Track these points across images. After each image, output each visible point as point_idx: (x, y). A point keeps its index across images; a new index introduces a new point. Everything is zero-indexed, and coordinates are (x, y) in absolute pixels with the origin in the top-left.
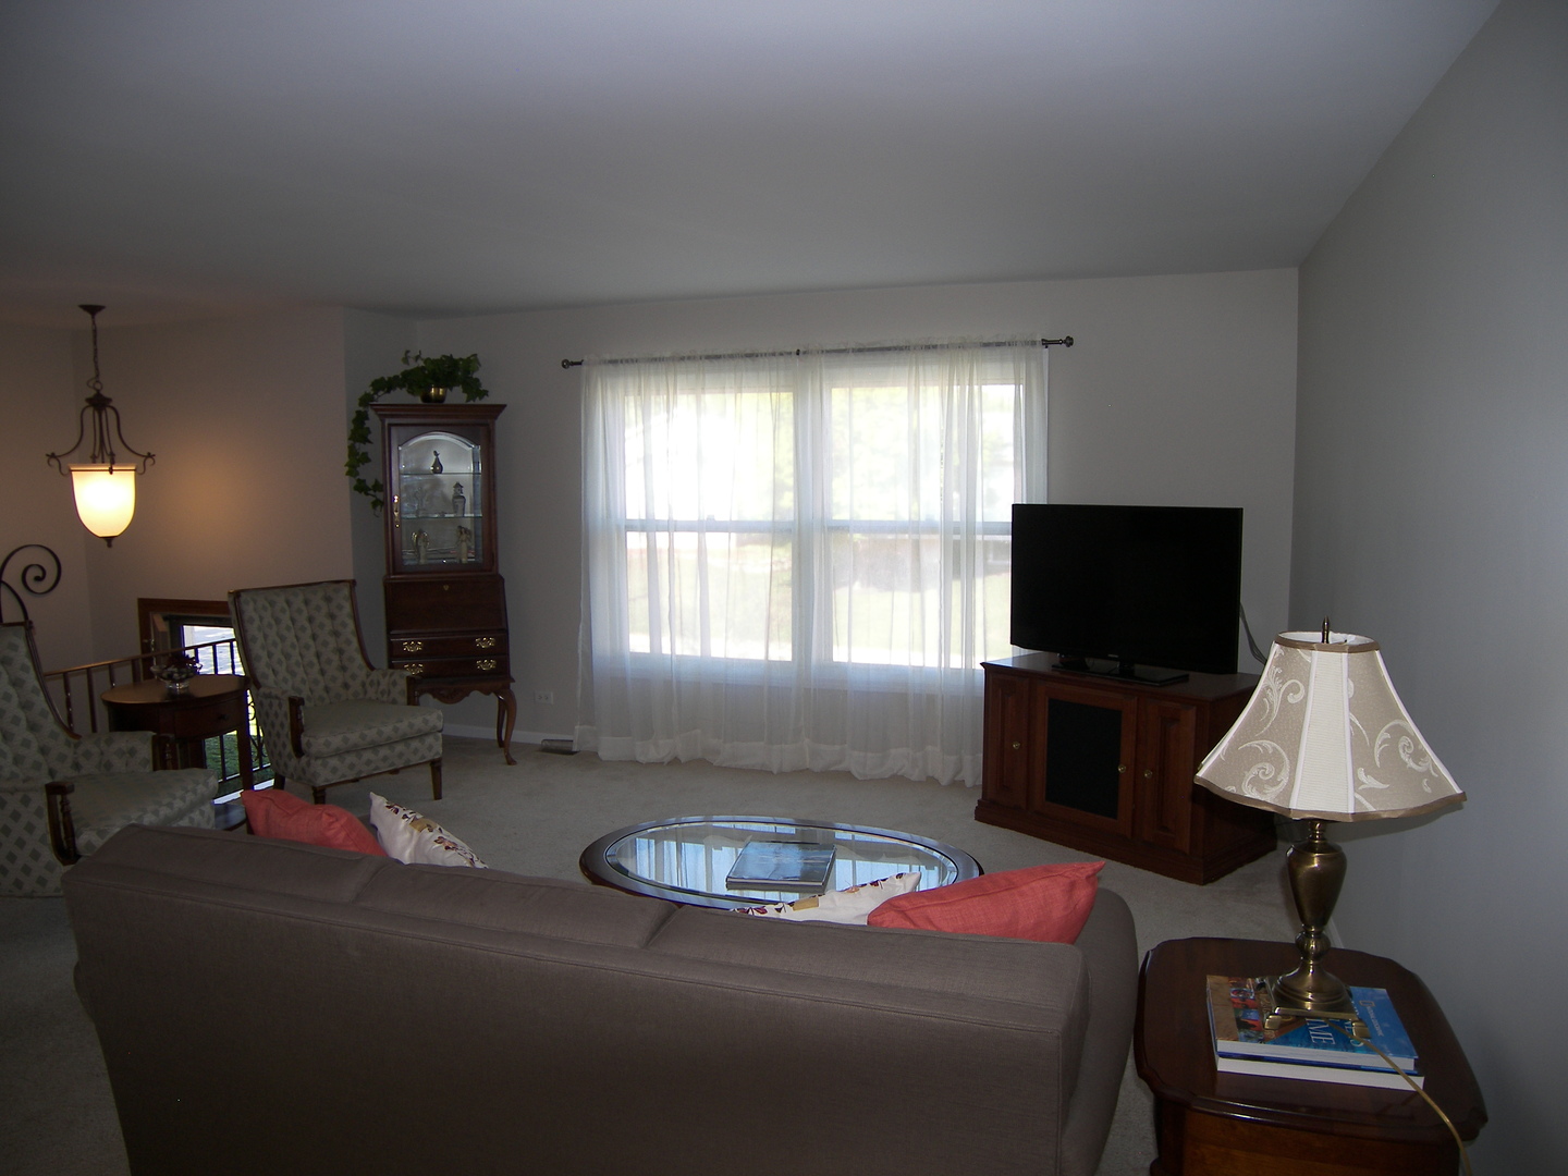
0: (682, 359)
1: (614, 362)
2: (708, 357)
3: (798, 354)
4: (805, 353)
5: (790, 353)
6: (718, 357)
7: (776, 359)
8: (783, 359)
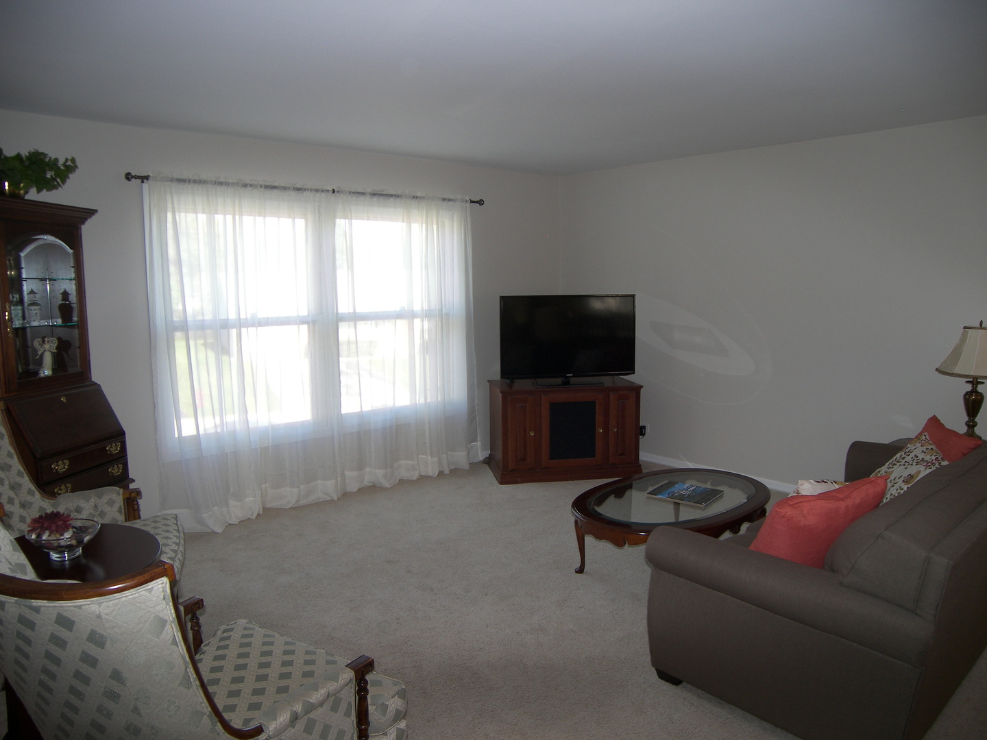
0: (245, 186)
2: (267, 187)
3: (334, 192)
4: (338, 192)
5: (328, 191)
6: (274, 187)
7: (318, 195)
8: (323, 195)
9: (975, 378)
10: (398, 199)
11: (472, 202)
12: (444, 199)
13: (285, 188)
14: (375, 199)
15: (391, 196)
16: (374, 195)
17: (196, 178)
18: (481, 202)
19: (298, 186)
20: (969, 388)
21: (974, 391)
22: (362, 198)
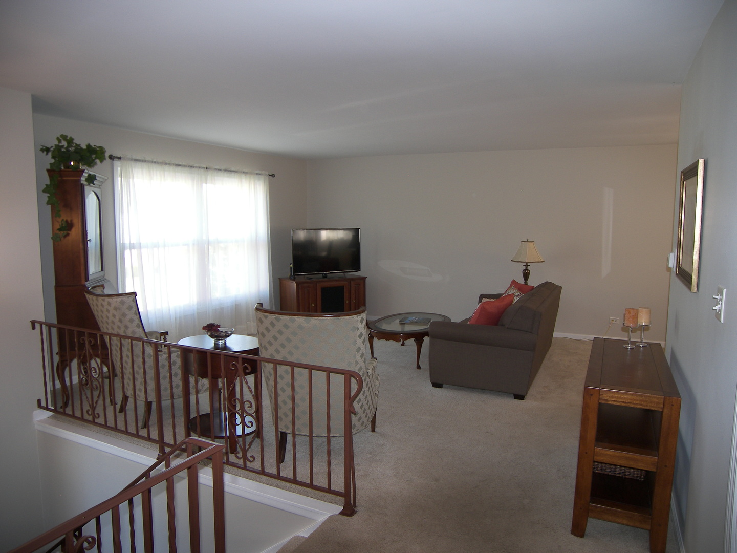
1: (136, 160)
3: (207, 169)
4: (209, 169)
5: (204, 168)
6: (180, 165)
7: (200, 170)
8: (202, 170)
9: (527, 263)
10: (236, 173)
11: (270, 175)
12: (257, 174)
13: (185, 166)
14: (226, 173)
15: (233, 171)
16: (225, 170)
17: (143, 159)
18: (273, 175)
19: (191, 165)
20: (524, 268)
21: (526, 269)
22: (220, 172)
